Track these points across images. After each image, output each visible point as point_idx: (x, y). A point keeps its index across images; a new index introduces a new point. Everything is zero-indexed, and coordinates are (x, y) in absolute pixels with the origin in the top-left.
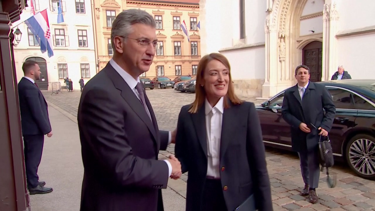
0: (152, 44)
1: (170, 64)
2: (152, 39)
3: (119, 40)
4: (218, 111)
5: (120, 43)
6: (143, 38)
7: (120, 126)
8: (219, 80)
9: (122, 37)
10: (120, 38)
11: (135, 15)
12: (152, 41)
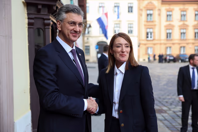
0: (77, 25)
1: (191, 46)
2: (78, 22)
3: (59, 22)
4: (121, 72)
5: (59, 24)
6: (71, 21)
7: (52, 73)
8: (122, 51)
9: (60, 20)
10: (59, 21)
11: (69, 8)
12: (78, 23)
